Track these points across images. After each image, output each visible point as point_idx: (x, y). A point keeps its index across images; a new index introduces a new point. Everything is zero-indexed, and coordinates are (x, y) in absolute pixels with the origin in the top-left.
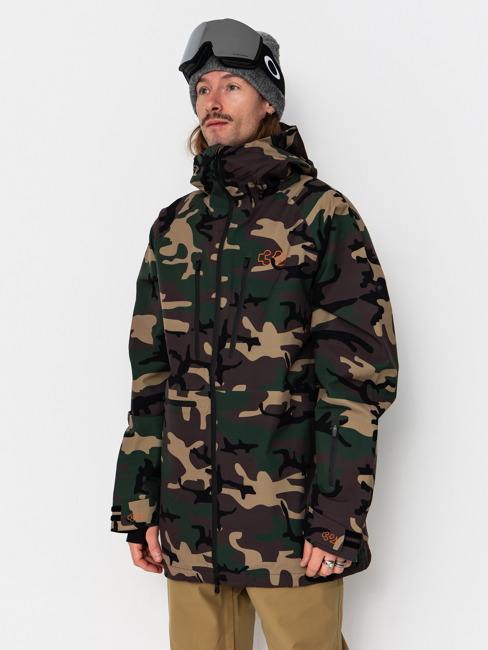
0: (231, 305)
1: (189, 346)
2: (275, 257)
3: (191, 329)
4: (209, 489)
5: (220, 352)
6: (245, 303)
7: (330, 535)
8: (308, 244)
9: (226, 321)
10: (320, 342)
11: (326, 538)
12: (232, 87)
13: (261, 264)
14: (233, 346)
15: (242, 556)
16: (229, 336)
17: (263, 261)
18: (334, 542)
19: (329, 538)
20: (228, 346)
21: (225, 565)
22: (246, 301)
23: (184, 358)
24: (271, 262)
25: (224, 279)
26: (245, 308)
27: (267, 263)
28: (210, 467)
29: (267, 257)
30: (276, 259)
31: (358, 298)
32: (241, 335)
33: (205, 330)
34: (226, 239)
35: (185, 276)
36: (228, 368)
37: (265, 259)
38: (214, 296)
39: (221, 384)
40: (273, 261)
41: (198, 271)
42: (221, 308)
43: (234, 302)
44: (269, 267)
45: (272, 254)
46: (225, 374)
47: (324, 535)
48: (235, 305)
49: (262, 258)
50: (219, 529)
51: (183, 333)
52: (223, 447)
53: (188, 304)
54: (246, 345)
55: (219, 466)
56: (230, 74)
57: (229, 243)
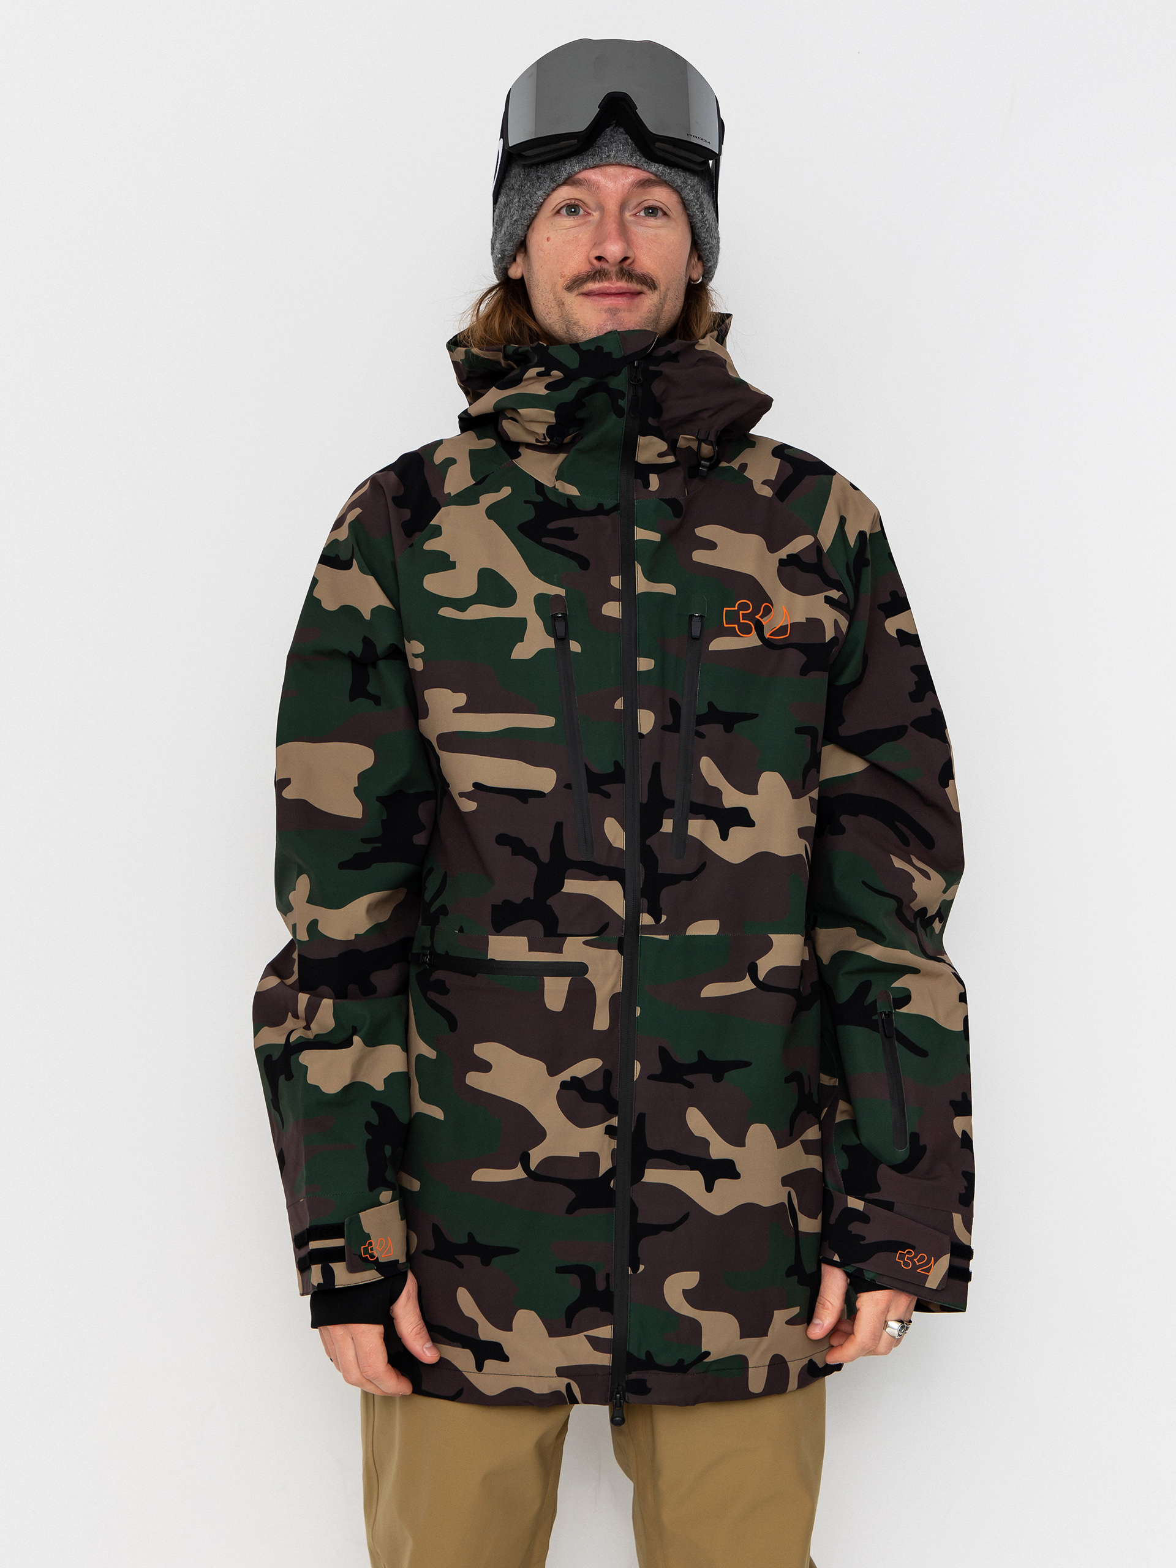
0: (665, 728)
1: (559, 827)
2: (762, 617)
3: (564, 785)
4: (610, 1173)
5: (648, 842)
6: (698, 724)
7: (915, 1257)
8: (835, 594)
9: (656, 768)
10: (845, 820)
11: (906, 1264)
12: (652, 211)
13: (732, 633)
14: (681, 827)
15: (695, 1327)
16: (671, 804)
17: (736, 626)
18: (928, 1270)
19: (914, 1263)
20: (668, 826)
21: (648, 1354)
22: (701, 720)
23: (545, 856)
24: (755, 628)
25: (645, 664)
26: (701, 735)
27: (746, 630)
28: (614, 1121)
29: (745, 617)
30: (766, 622)
31: (909, 726)
32: (699, 800)
33: (603, 787)
34: (638, 568)
35: (523, 651)
36: (673, 879)
37: (741, 621)
38: (619, 704)
39: (657, 919)
40: (760, 628)
41: (562, 641)
42: (641, 736)
43: (669, 721)
44: (752, 640)
45: (756, 610)
46: (667, 895)
47: (902, 1257)
48: (675, 727)
49: (733, 617)
50: (635, 1269)
51: (539, 794)
52: (657, 1069)
53: (545, 722)
54: (712, 826)
55: (642, 1117)
56: (652, 177)
57: (651, 577)
